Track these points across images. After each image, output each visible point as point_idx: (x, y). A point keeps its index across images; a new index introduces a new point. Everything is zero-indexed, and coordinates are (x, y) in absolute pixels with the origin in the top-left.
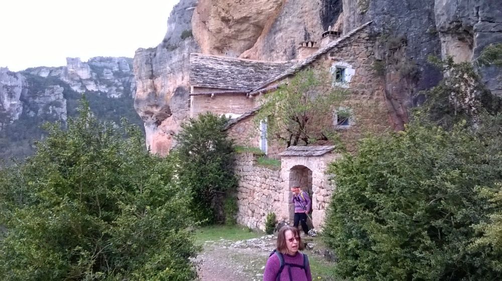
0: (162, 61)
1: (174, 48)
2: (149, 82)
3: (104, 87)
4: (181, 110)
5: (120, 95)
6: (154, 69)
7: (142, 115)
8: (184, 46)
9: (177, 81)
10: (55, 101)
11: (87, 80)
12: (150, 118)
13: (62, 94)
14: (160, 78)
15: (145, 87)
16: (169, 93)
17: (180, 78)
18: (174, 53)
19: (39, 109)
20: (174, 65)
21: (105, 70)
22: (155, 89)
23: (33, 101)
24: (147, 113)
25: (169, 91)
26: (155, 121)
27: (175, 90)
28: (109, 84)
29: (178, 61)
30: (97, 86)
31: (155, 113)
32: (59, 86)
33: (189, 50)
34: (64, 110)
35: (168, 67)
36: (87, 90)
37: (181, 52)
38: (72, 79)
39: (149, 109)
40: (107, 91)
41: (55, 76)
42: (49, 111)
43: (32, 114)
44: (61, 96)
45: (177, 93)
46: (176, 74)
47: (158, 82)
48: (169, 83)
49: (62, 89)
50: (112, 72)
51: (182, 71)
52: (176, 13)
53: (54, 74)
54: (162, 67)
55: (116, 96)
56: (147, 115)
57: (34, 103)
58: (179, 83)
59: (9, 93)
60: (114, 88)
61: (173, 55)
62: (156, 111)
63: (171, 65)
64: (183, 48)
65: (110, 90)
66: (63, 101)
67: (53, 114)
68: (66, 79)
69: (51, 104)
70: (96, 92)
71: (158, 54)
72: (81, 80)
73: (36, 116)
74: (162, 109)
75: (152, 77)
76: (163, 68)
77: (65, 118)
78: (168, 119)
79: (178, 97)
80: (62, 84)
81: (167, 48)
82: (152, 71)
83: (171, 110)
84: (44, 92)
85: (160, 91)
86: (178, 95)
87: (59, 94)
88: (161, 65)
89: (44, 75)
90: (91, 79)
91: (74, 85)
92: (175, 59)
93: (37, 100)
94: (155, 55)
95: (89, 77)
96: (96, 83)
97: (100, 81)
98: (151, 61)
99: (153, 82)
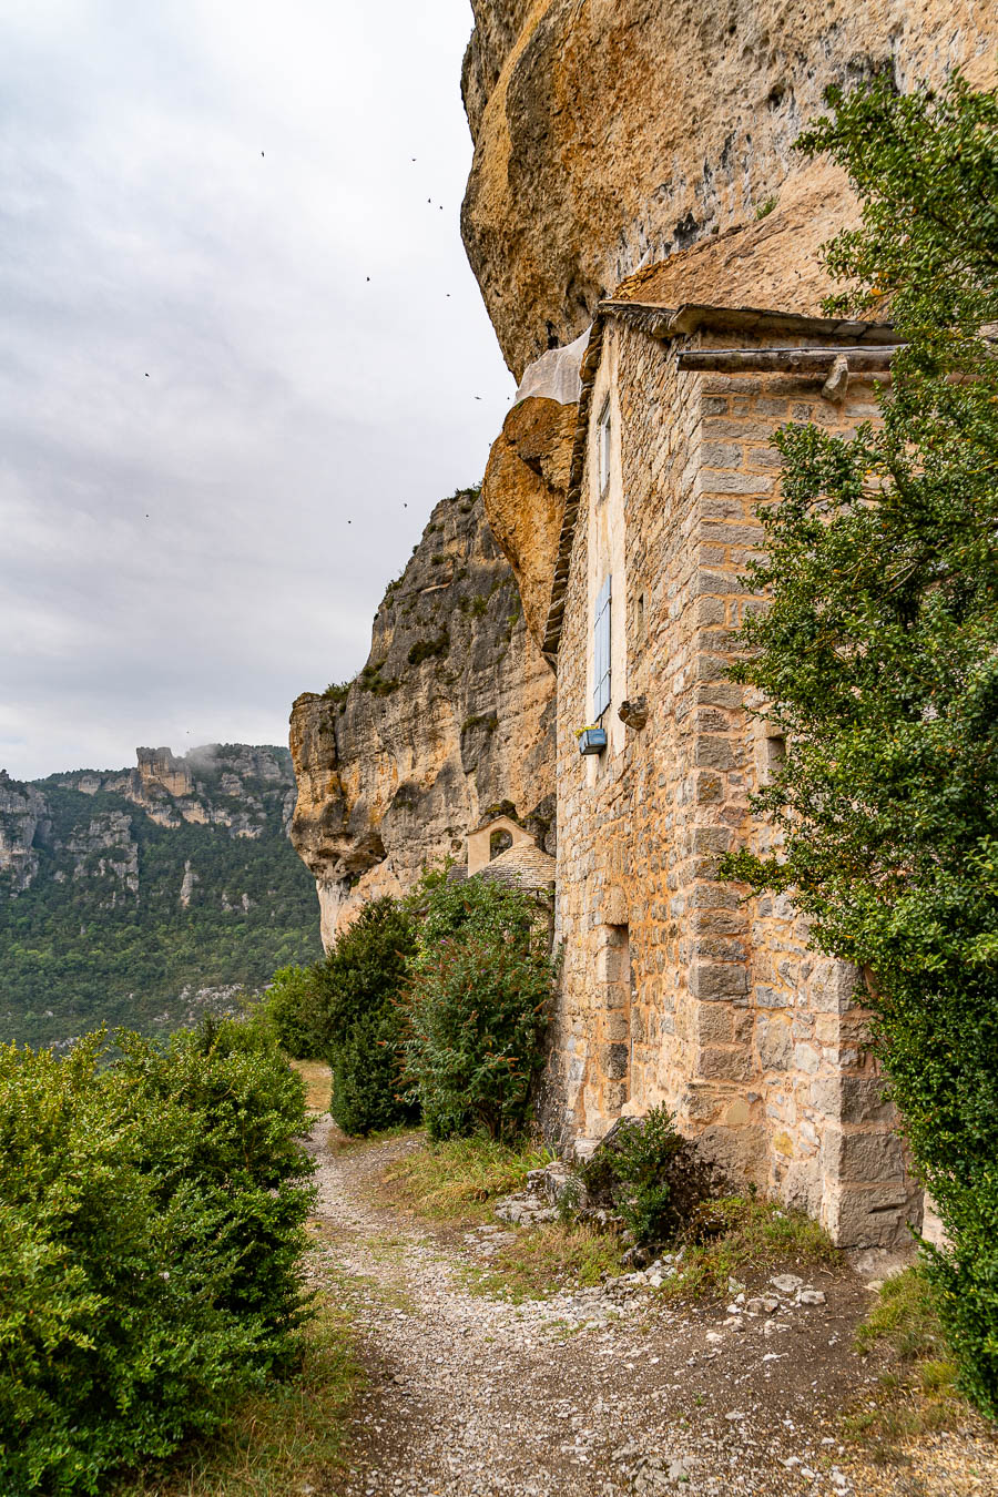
0: (362, 723)
1: (391, 689)
2: (329, 776)
3: (223, 814)
4: (410, 843)
5: (258, 831)
6: (341, 743)
7: (311, 861)
8: (418, 681)
9: (400, 770)
10: (113, 848)
11: (185, 798)
12: (330, 867)
13: (128, 832)
14: (355, 767)
15: (319, 790)
16: (378, 802)
17: (408, 763)
18: (392, 701)
19: (76, 866)
20: (391, 730)
21: (225, 775)
22: (344, 794)
23: (64, 849)
24: (323, 854)
25: (379, 798)
26: (344, 875)
27: (394, 794)
28: (234, 808)
29: (403, 721)
30: (207, 811)
31: (344, 855)
32: (121, 814)
33: (430, 690)
34: (133, 867)
35: (376, 738)
36: (185, 822)
37: (409, 697)
38: (152, 799)
39: (329, 844)
40: (229, 824)
41: (112, 792)
42: (100, 870)
43: (60, 876)
44: (126, 835)
45: (399, 800)
46: (398, 754)
47: (351, 775)
48: (379, 778)
49: (126, 820)
50: (242, 779)
51: (412, 744)
52: (395, 603)
53: (110, 787)
54: (361, 738)
55: (250, 834)
56: (324, 861)
57: (65, 852)
58: (404, 774)
59: (7, 831)
60: (245, 817)
61: (389, 707)
62: (346, 848)
63: (385, 730)
64: (413, 686)
65: (236, 822)
66: (131, 847)
67: (107, 877)
68: (137, 796)
69: (104, 853)
70: (205, 826)
71: (351, 707)
72: (170, 800)
73: (68, 882)
74: (361, 844)
75: (335, 764)
76: (363, 741)
77: (133, 885)
78: (376, 869)
79: (403, 811)
80: (128, 807)
81: (374, 690)
82: (336, 749)
83: (386, 845)
84: (88, 828)
85: (356, 798)
86: (402, 804)
87: (121, 831)
88: (357, 733)
89: (89, 789)
90: (192, 797)
91: (155, 811)
92: (395, 714)
93: (72, 847)
94: (343, 710)
95: (189, 791)
96: (205, 806)
97: (214, 800)
98: (333, 725)
99: (339, 777)
